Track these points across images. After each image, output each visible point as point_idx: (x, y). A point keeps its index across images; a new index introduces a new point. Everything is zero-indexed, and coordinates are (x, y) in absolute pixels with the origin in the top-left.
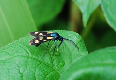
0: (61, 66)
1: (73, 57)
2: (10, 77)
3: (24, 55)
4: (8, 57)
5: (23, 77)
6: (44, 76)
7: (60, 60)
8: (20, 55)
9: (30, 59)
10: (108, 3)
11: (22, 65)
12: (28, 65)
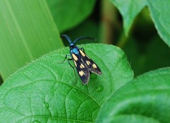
0: (99, 91)
1: (114, 79)
2: (32, 109)
3: (49, 78)
4: (27, 82)
5: (50, 108)
6: (77, 106)
7: (97, 83)
8: (44, 78)
9: (57, 84)
10: (159, 10)
11: (47, 92)
12: (55, 92)
